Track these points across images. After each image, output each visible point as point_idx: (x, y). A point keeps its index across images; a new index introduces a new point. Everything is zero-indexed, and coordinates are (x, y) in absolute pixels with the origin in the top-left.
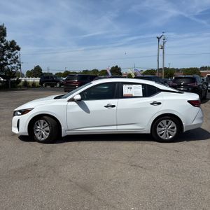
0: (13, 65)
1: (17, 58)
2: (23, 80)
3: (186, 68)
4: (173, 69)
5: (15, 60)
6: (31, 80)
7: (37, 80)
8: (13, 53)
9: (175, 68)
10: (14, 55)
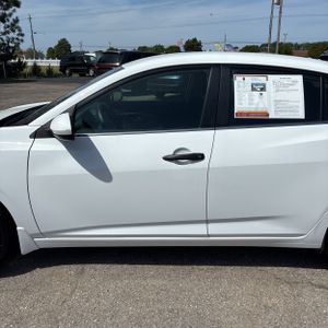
0: (11, 35)
1: (16, 21)
2: (30, 62)
3: (311, 42)
4: (291, 44)
5: (13, 25)
6: (43, 63)
7: (56, 63)
8: (7, 12)
9: (294, 42)
10: (10, 15)
